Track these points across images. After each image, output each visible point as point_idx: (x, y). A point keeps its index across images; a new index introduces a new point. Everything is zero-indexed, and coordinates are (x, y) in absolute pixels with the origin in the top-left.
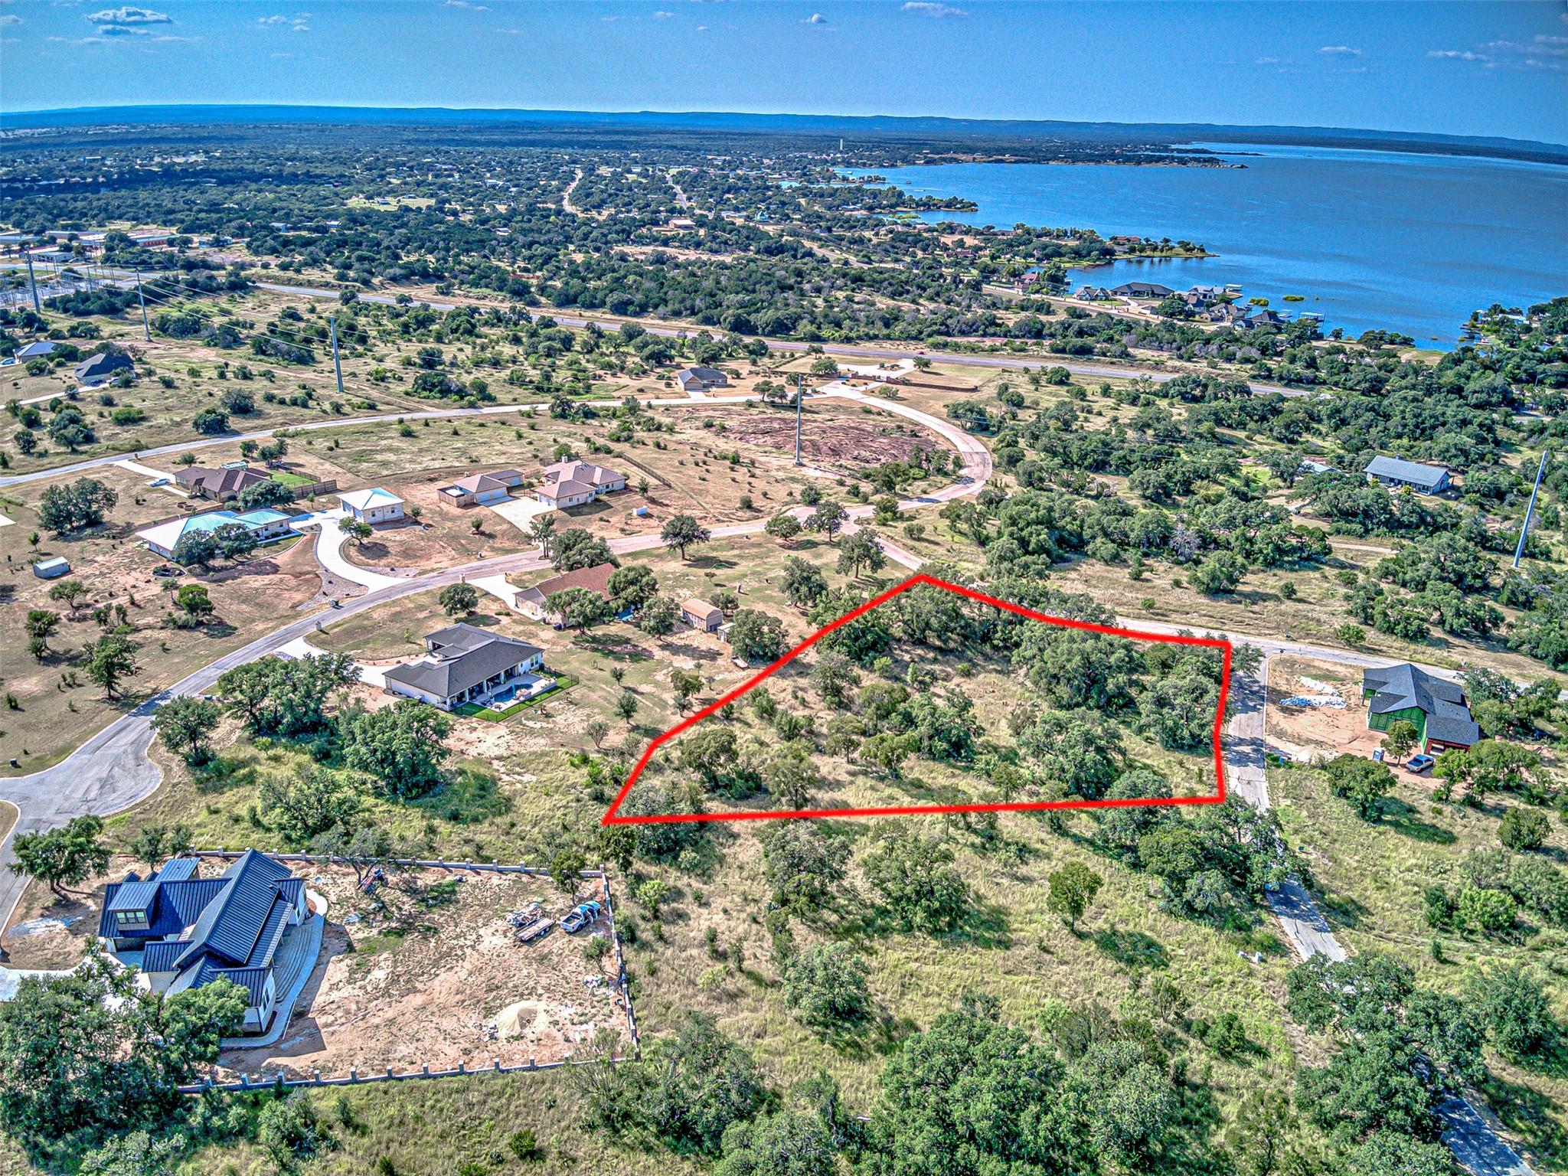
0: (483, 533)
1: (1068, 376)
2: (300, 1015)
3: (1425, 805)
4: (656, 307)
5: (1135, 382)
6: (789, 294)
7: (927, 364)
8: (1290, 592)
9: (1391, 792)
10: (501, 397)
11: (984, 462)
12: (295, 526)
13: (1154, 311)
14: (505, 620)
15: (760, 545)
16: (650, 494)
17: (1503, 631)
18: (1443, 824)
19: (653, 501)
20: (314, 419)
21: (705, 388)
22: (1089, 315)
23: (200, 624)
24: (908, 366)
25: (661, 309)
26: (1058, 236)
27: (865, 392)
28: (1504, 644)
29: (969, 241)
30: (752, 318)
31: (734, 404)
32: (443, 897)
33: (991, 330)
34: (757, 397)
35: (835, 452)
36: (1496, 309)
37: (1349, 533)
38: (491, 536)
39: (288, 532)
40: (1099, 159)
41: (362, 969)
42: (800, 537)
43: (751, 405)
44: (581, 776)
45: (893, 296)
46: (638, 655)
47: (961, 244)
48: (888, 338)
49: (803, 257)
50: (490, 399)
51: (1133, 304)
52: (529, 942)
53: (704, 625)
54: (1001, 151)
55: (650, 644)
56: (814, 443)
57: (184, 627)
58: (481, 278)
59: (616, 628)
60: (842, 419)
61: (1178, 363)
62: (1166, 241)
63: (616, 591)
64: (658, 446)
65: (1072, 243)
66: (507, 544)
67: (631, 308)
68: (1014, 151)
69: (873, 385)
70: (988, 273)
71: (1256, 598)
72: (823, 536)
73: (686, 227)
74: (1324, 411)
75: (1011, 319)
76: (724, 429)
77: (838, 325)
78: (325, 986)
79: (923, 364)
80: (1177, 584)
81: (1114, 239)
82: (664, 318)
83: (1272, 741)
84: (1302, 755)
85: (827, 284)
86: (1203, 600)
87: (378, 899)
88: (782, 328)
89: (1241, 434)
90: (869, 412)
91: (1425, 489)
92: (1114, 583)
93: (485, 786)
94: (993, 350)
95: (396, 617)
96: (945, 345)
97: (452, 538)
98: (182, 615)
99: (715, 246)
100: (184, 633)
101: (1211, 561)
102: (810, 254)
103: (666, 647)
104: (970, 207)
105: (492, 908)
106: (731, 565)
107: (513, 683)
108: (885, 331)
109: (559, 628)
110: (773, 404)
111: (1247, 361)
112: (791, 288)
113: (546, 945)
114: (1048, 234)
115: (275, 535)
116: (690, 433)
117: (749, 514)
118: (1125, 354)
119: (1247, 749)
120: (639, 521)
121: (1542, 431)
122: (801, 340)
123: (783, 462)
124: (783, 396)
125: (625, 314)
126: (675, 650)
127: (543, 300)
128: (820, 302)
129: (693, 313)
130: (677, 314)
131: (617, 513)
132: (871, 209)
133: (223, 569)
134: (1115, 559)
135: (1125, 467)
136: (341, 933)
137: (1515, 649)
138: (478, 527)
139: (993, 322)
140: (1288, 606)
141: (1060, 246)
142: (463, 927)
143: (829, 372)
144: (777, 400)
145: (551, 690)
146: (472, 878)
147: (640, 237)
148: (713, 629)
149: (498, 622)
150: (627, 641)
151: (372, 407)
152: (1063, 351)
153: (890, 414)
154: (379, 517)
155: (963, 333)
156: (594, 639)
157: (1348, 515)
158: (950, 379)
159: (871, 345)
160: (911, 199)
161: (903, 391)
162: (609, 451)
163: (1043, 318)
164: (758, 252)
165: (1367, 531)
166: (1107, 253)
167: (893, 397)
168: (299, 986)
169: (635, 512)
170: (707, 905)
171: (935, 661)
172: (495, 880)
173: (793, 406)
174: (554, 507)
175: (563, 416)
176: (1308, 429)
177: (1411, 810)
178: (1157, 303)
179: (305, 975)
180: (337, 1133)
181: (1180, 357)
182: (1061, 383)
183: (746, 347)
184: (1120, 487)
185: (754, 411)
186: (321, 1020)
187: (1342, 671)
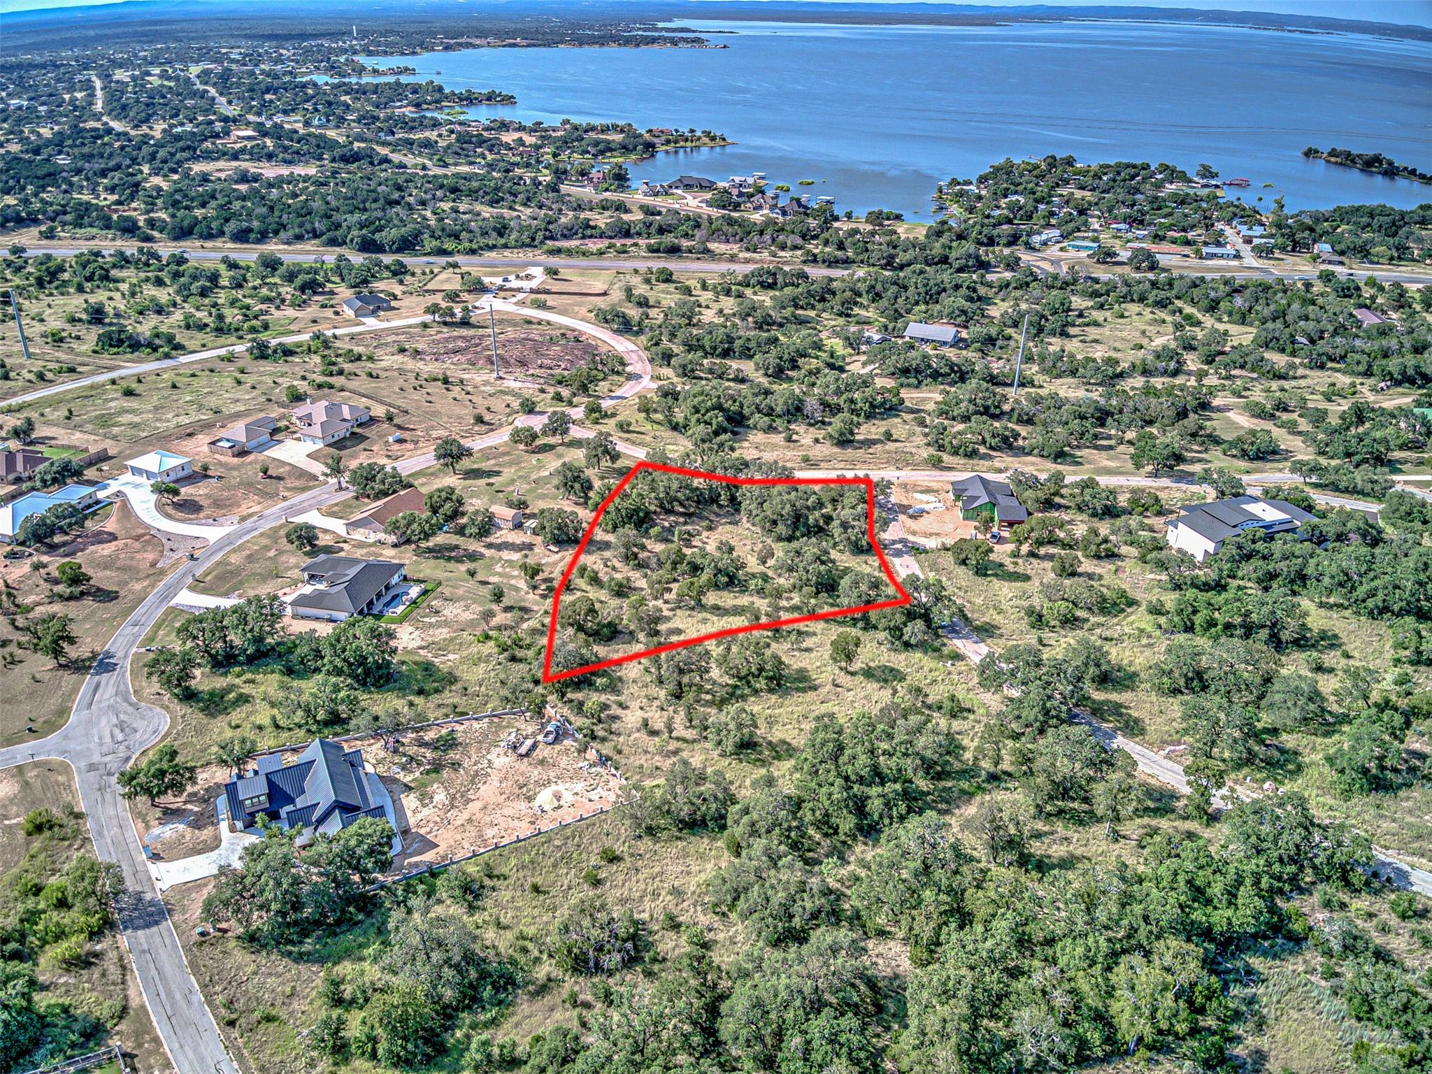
0: (271, 477)
1: (671, 274)
2: (406, 832)
3: (1008, 561)
4: (276, 232)
5: (723, 276)
6: (398, 209)
7: (556, 273)
8: (889, 436)
9: (992, 556)
10: (189, 344)
11: (640, 358)
12: (101, 495)
13: (709, 203)
14: (346, 546)
15: (508, 453)
16: (396, 422)
17: (1021, 442)
18: (1020, 570)
19: (400, 427)
20: (25, 390)
21: (375, 313)
22: (659, 213)
23: (82, 593)
24: (537, 272)
25: (282, 235)
26: (603, 131)
27: (516, 304)
28: (1023, 452)
29: (529, 140)
30: (377, 236)
31: (410, 327)
32: (449, 743)
33: (588, 232)
34: (428, 318)
35: (523, 363)
36: (955, 182)
37: (909, 385)
38: (279, 478)
39: (98, 502)
40: (601, 41)
41: (425, 798)
42: (538, 442)
43: (426, 326)
44: (489, 648)
45: (492, 203)
46: (473, 557)
47: (520, 142)
48: (506, 246)
49: (380, 163)
50: (179, 347)
51: (689, 197)
52: (527, 755)
53: (510, 525)
54: (513, 34)
55: (474, 546)
56: (501, 357)
57: (71, 598)
58: (83, 216)
59: (440, 539)
60: (511, 333)
61: (748, 255)
62: (692, 131)
64: (371, 375)
65: (618, 137)
66: (299, 483)
67: (252, 236)
68: (521, 34)
69: (520, 296)
70: (561, 174)
71: (870, 443)
72: (556, 439)
73: (249, 138)
74: (862, 287)
75: (601, 220)
76: (417, 352)
77: (456, 236)
78: (409, 813)
79: (552, 272)
80: (817, 441)
81: (650, 131)
82: (288, 243)
83: (911, 538)
84: (931, 543)
85: (429, 196)
86: (836, 450)
87: (404, 755)
88: (407, 245)
89: (812, 313)
90: (529, 322)
91: (945, 343)
92: (775, 447)
93: (428, 668)
94: (601, 253)
95: (250, 558)
96: (559, 251)
97: (249, 485)
98: (61, 589)
99: (287, 157)
100: (72, 603)
101: (837, 423)
102: (386, 160)
103: (489, 546)
104: (509, 100)
105: (487, 742)
106: (498, 473)
107: (392, 593)
108: (502, 241)
109: (395, 546)
110: (445, 323)
111: (795, 248)
112: (398, 203)
113: (540, 753)
114: (593, 129)
115: (89, 507)
116: (389, 360)
117: (484, 428)
118: (705, 250)
119: (899, 546)
120: (396, 447)
121: (1007, 286)
122: (429, 254)
123: (485, 377)
124: (453, 315)
125: (247, 242)
126: (500, 547)
127: (156, 234)
128: (428, 214)
129: (316, 236)
130: (299, 238)
131: (375, 442)
132: (418, 105)
133: (64, 544)
134: (770, 429)
135: (747, 354)
136: (396, 781)
137: (1030, 454)
138: (264, 472)
139: (587, 225)
140: (891, 446)
141: (608, 142)
142: (474, 758)
143: (479, 288)
144: (448, 319)
145: (425, 593)
146: (460, 727)
147: (208, 152)
148: (518, 526)
149: (342, 549)
150: (457, 547)
151: (72, 370)
152: (658, 251)
153: (549, 323)
154: (175, 476)
155: (565, 237)
156: (430, 550)
157: (905, 372)
158: (579, 284)
159: (493, 254)
160: (453, 93)
161: (551, 300)
162: (331, 387)
163: (626, 217)
164: (333, 160)
165: (920, 382)
166: (649, 146)
167: (542, 306)
168: (391, 817)
169: (391, 439)
170: (627, 708)
171: (685, 523)
172: (476, 725)
173: (465, 323)
174: (320, 445)
175: (263, 357)
176: (856, 303)
177: (1001, 565)
178: (708, 196)
179: (391, 810)
180: (489, 882)
181: (748, 250)
182: (667, 281)
183: (387, 267)
184: (747, 367)
185: (432, 331)
186: (422, 831)
187: (935, 485)
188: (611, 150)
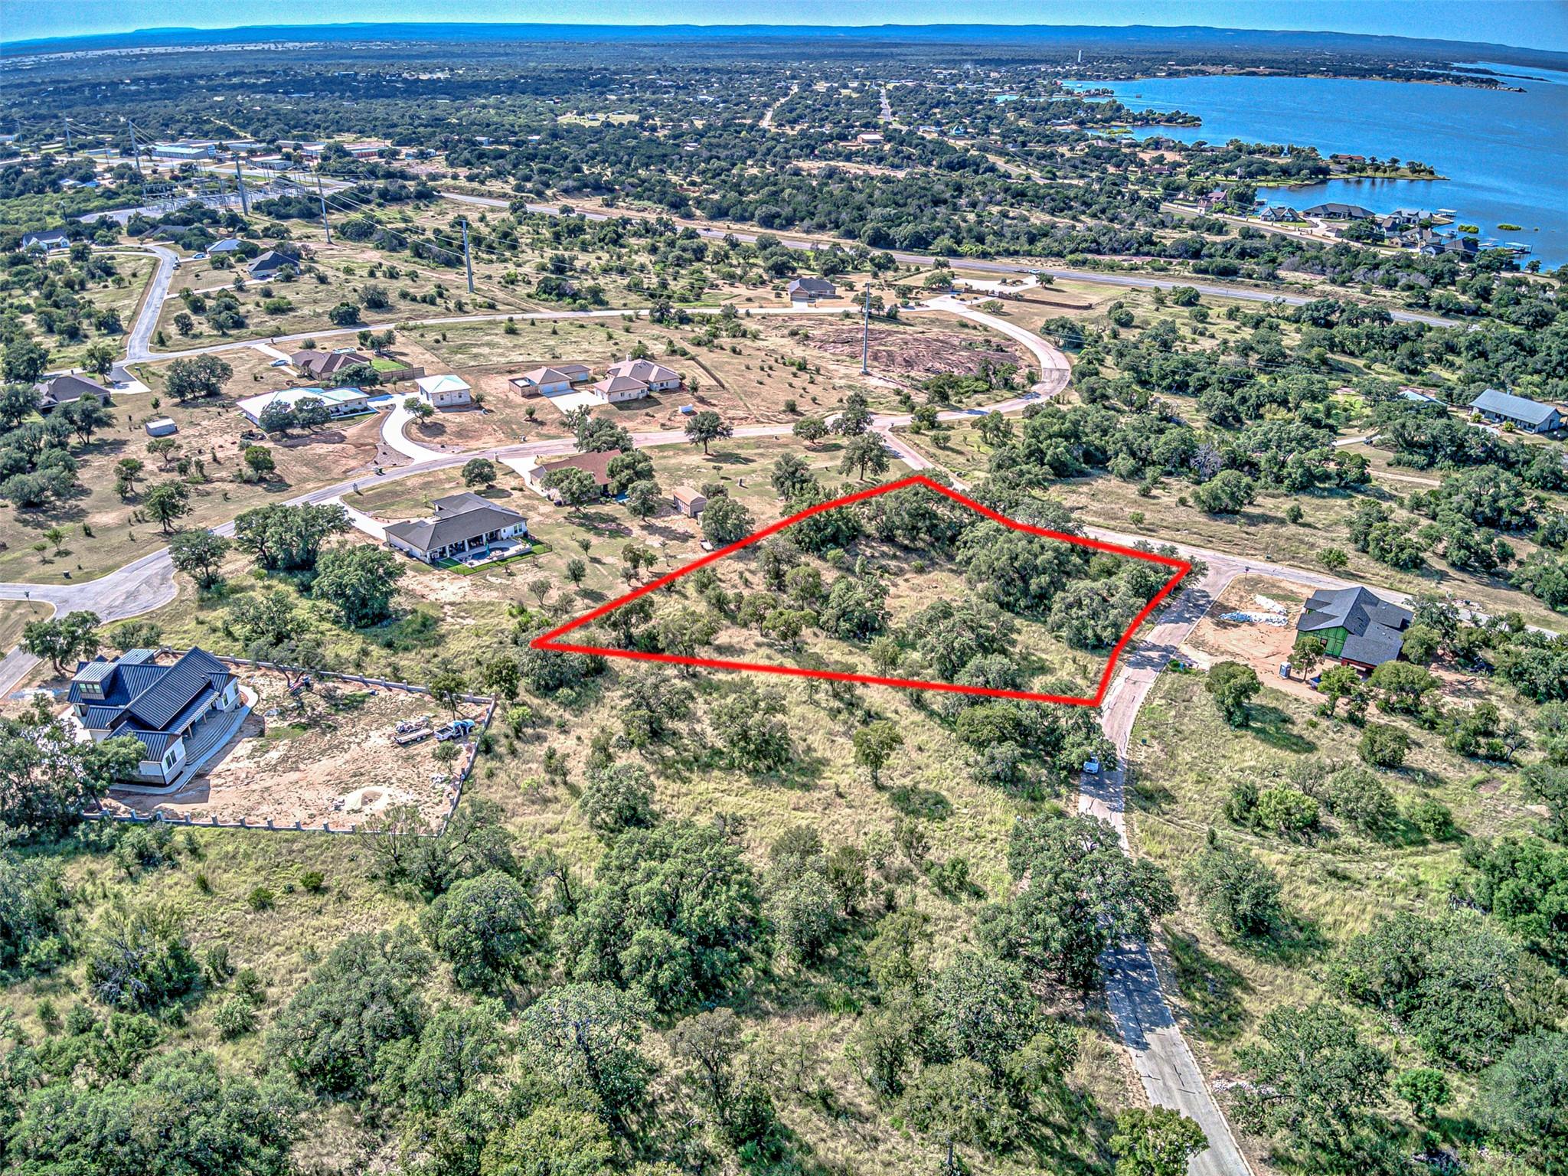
0: (535, 421)
1: (1197, 296)
2: (200, 776)
3: (1302, 717)
4: (802, 220)
5: (1268, 305)
6: (942, 210)
7: (1050, 281)
8: (1296, 516)
10: (615, 302)
11: (1061, 379)
12: (372, 405)
13: (1341, 233)
14: (516, 494)
16: (700, 393)
17: (1512, 567)
18: (1311, 735)
19: (702, 400)
20: (436, 316)
21: (811, 299)
22: (1263, 237)
23: (262, 480)
24: (1031, 282)
25: (807, 223)
26: (1272, 154)
27: (971, 307)
29: (1170, 157)
30: (892, 232)
31: (831, 315)
32: (353, 704)
33: (1145, 249)
34: (855, 309)
35: (909, 363)
37: (1410, 464)
38: (542, 423)
39: (366, 409)
40: (1363, 74)
41: (264, 750)
42: (828, 440)
43: (847, 315)
45: (1052, 212)
46: (619, 532)
47: (1160, 160)
48: (1029, 254)
49: (985, 172)
50: (602, 303)
51: (1323, 226)
52: (405, 744)
53: (687, 511)
54: (1255, 63)
55: (633, 523)
56: (890, 354)
57: (248, 481)
58: (644, 191)
59: (610, 508)
60: (935, 332)
61: (1328, 288)
62: (1395, 161)
63: (612, 474)
64: (734, 351)
65: (1284, 160)
66: (553, 431)
67: (777, 221)
68: (1269, 64)
69: (983, 300)
71: (1260, 520)
72: (849, 440)
73: (874, 142)
74: (1462, 342)
75: (1173, 238)
76: (807, 337)
77: (981, 239)
78: (229, 757)
79: (1046, 280)
80: (1183, 502)
81: (1334, 157)
82: (808, 232)
83: (1186, 649)
84: (1208, 662)
85: (986, 198)
86: (1202, 519)
87: (300, 701)
88: (919, 243)
89: (1360, 362)
90: (965, 326)
91: (1531, 426)
92: (1118, 498)
93: (428, 624)
94: (1134, 268)
95: (426, 486)
96: (1084, 263)
97: (506, 423)
98: (249, 472)
99: (897, 161)
100: (248, 487)
101: (1216, 480)
102: (992, 169)
103: (647, 527)
104: (1193, 122)
105: (385, 716)
106: (747, 461)
107: (492, 545)
108: (1026, 247)
109: (559, 504)
110: (871, 316)
111: (1410, 288)
112: (945, 202)
113: (414, 749)
114: (1261, 150)
115: (354, 411)
116: (775, 341)
117: (791, 416)
118: (1272, 277)
119: (1154, 654)
120: (681, 418)
122: (934, 254)
123: (850, 371)
124: (880, 308)
125: (771, 227)
126: (654, 531)
127: (698, 213)
128: (971, 216)
129: (837, 227)
130: (821, 227)
131: (663, 409)
132: (1081, 123)
133: (299, 436)
134: (1130, 476)
136: (260, 721)
138: (531, 414)
139: (1150, 241)
140: (1292, 529)
141: (1267, 164)
142: (358, 729)
143: (943, 286)
144: (875, 312)
145: (523, 554)
146: (383, 693)
147: (824, 152)
148: (695, 514)
149: (509, 496)
150: (614, 520)
151: (492, 307)
152: (1205, 271)
153: (986, 329)
154: (447, 401)
155: (1114, 251)
156: (586, 516)
157: (1411, 446)
158: (1070, 296)
159: (1007, 260)
160: (1129, 114)
161: (1008, 306)
162: (684, 354)
163: (1210, 238)
164: (939, 167)
165: (1431, 464)
166: (1322, 172)
167: (996, 311)
168: (207, 757)
169: (680, 409)
170: (566, 732)
171: (895, 557)
172: (402, 696)
173: (892, 317)
174: (606, 401)
175: (660, 321)
176: (1440, 360)
177: (1286, 720)
178: (1348, 226)
179: (216, 749)
180: (181, 859)
181: (1333, 281)
182: (1187, 303)
183: (874, 260)
184: (1184, 406)
185: (848, 321)
186: (214, 781)
188: (1267, 173)
